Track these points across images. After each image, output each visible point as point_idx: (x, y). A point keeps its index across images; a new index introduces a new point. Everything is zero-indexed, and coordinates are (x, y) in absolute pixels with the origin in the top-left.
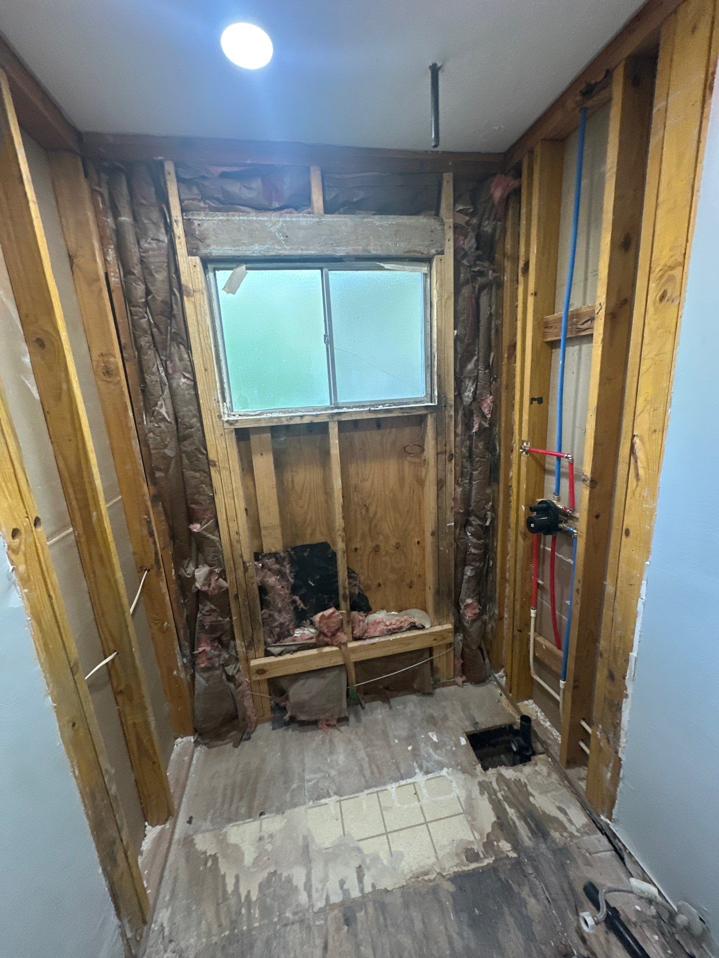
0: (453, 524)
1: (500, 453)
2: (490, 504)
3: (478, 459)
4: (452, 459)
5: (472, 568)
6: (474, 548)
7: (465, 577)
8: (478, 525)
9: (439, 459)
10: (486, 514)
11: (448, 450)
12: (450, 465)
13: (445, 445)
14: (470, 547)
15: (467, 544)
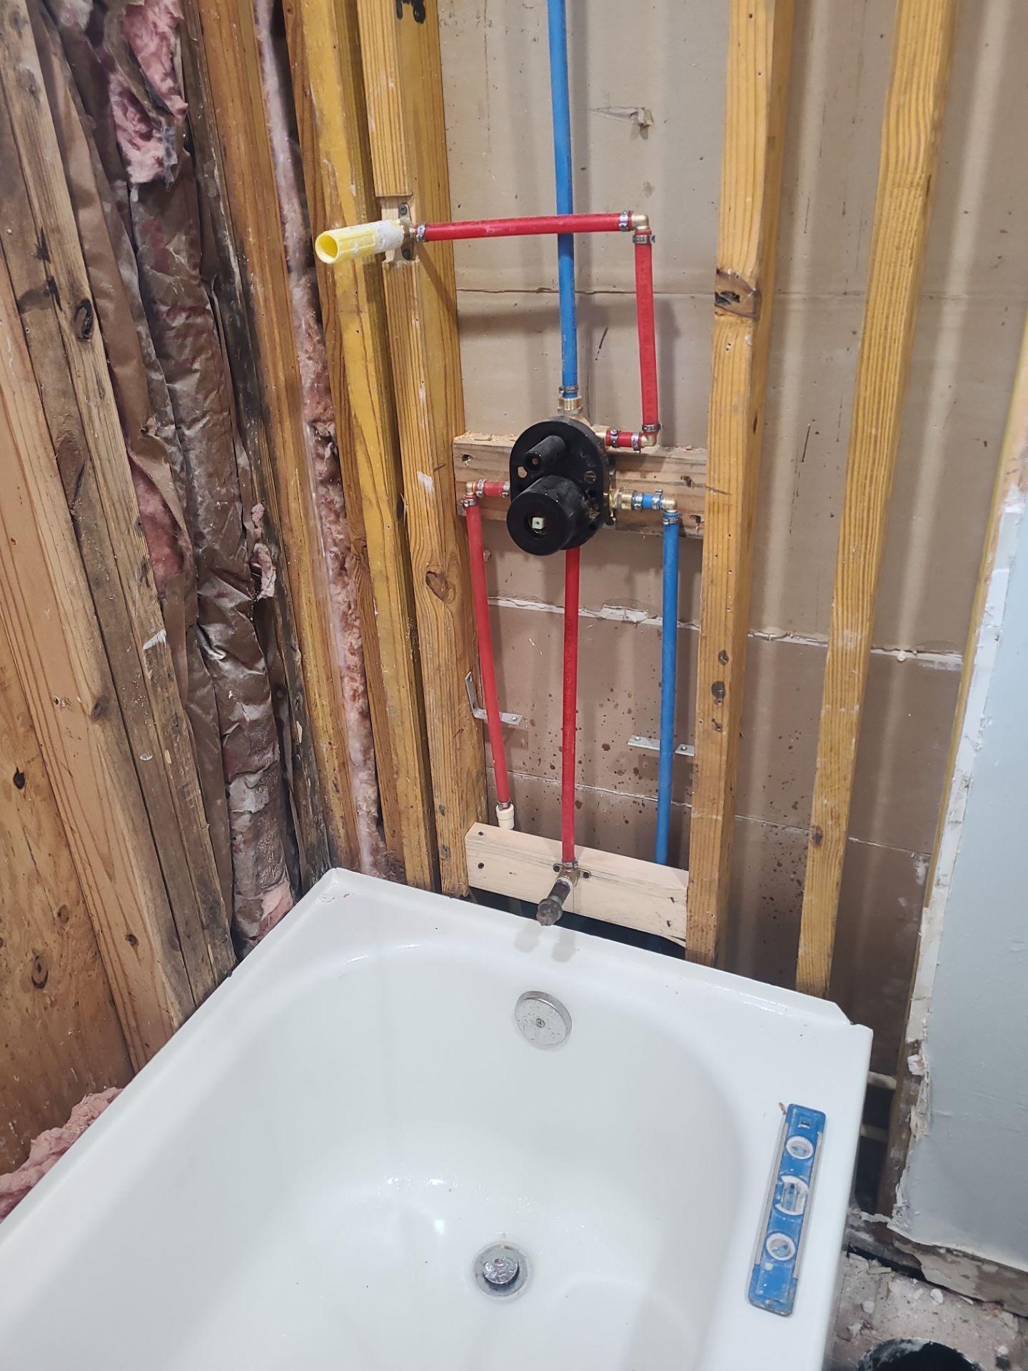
0: (162, 636)
1: (246, 284)
2: (258, 509)
3: (180, 320)
4: (87, 331)
5: (252, 779)
6: (248, 700)
7: (242, 823)
8: (241, 607)
9: (32, 332)
10: (255, 556)
11: (62, 281)
12: (88, 358)
13: (43, 254)
14: (232, 703)
15: (219, 699)
